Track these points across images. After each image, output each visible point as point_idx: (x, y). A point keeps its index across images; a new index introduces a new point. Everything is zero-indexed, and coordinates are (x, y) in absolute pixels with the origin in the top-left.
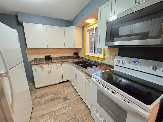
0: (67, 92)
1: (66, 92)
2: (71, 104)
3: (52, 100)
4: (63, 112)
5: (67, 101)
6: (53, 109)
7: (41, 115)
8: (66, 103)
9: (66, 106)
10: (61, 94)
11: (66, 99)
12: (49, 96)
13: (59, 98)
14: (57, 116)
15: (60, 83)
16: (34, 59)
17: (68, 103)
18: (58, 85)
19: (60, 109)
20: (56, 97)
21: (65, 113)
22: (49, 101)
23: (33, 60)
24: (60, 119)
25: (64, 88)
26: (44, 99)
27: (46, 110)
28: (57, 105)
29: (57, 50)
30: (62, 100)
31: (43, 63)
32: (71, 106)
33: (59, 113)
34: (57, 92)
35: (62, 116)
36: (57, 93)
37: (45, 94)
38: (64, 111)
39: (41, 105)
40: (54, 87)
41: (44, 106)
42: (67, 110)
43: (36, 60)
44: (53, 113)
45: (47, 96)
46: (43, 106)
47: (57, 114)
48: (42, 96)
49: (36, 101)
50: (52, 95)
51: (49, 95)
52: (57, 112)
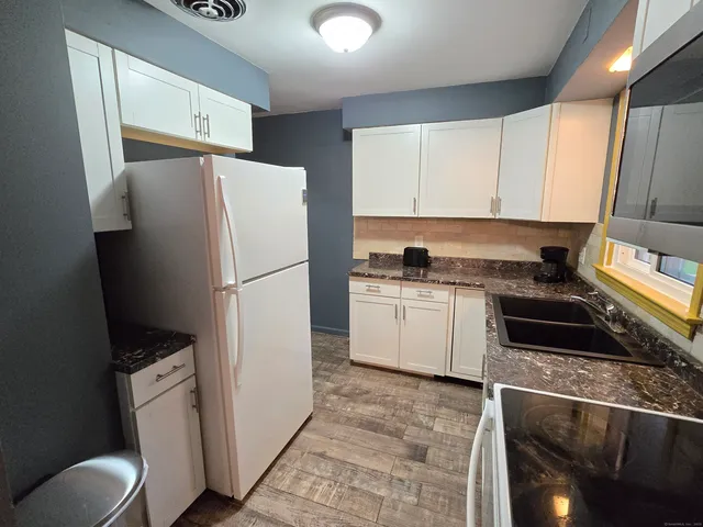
0: (441, 430)
1: (438, 428)
2: (424, 487)
3: (372, 426)
4: (375, 492)
5: (418, 464)
6: (356, 459)
7: (319, 450)
8: (410, 470)
9: (400, 480)
10: (414, 424)
11: (418, 454)
12: (371, 408)
13: (397, 434)
14: (353, 489)
15: (437, 379)
16: (371, 254)
17: (413, 475)
18: (424, 384)
19: (374, 474)
20: (391, 424)
21: (382, 498)
22: (361, 425)
23: (367, 257)
24: (356, 507)
25: (439, 405)
26: (353, 408)
27: (339, 446)
28: (375, 454)
29: (459, 228)
30: (402, 450)
31: (383, 277)
32: (418, 494)
33: (364, 487)
34: (406, 408)
35: (366, 501)
36: (403, 413)
37: (367, 392)
38: (382, 492)
39: (337, 422)
40: (406, 385)
41: (339, 431)
42: (395, 496)
43: (374, 257)
44: (349, 473)
45: (367, 402)
46: (338, 426)
47: (356, 483)
48: (353, 396)
49: (332, 401)
50: (380, 410)
51: (375, 403)
52: (361, 475)
